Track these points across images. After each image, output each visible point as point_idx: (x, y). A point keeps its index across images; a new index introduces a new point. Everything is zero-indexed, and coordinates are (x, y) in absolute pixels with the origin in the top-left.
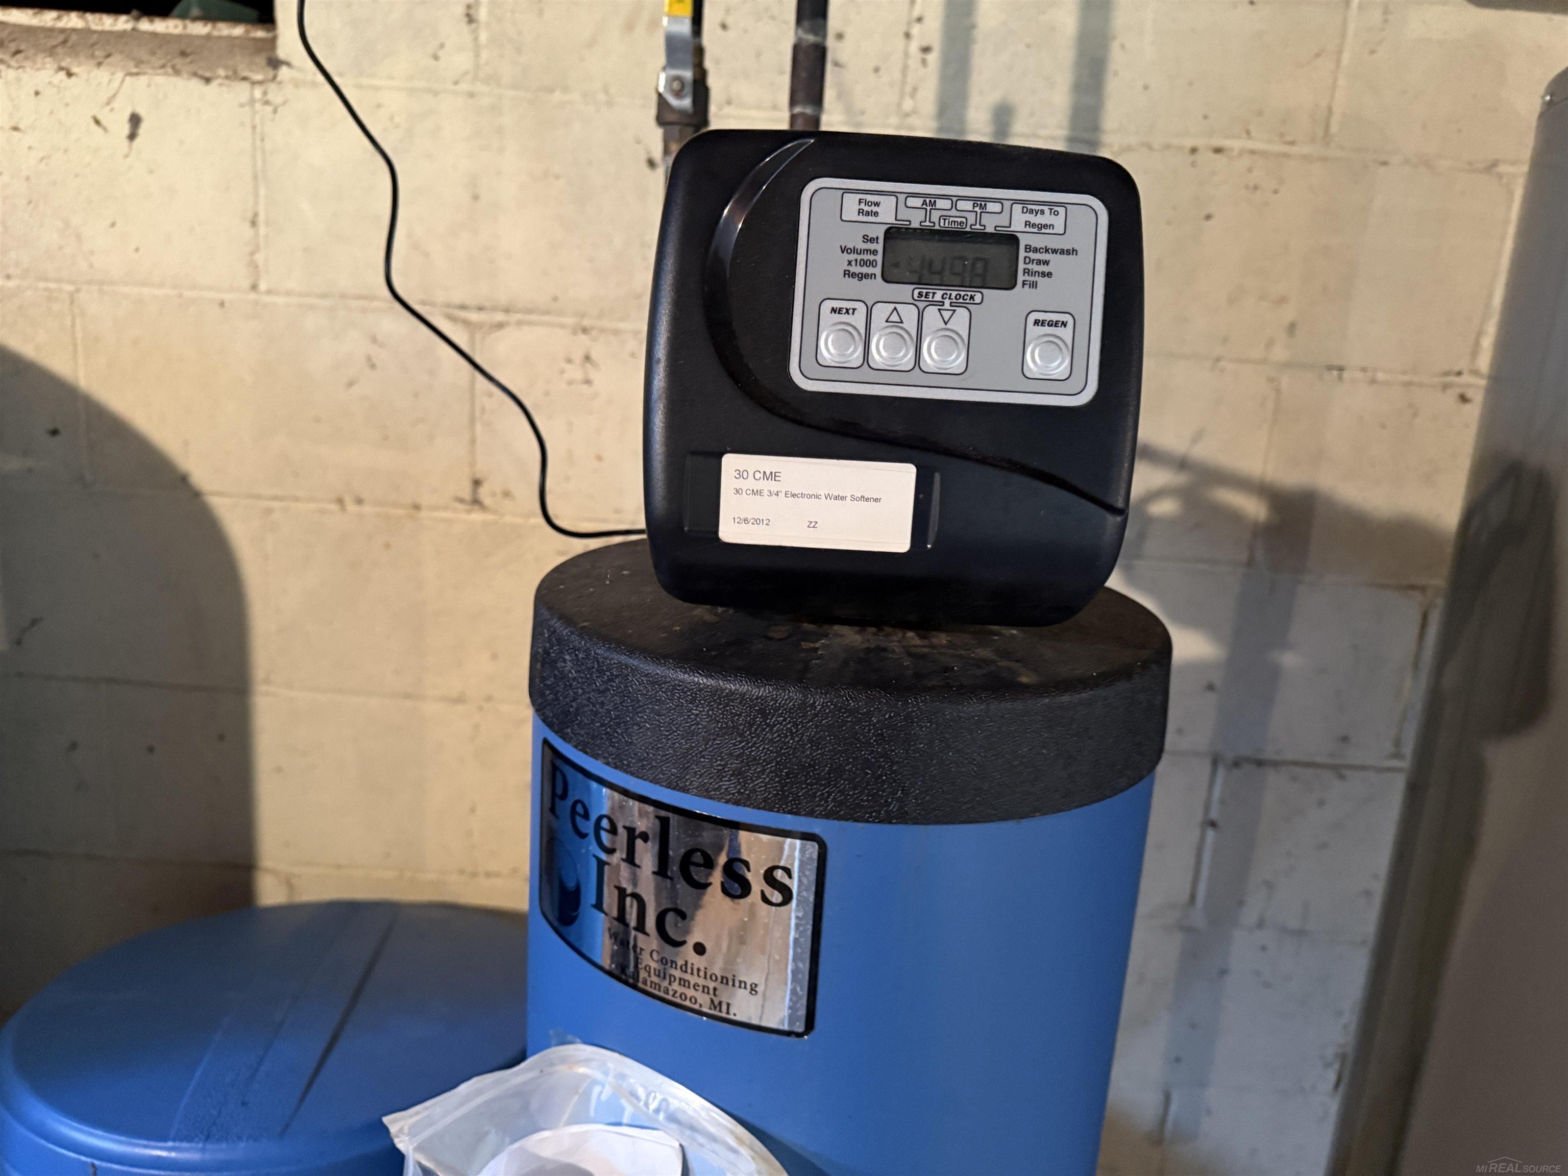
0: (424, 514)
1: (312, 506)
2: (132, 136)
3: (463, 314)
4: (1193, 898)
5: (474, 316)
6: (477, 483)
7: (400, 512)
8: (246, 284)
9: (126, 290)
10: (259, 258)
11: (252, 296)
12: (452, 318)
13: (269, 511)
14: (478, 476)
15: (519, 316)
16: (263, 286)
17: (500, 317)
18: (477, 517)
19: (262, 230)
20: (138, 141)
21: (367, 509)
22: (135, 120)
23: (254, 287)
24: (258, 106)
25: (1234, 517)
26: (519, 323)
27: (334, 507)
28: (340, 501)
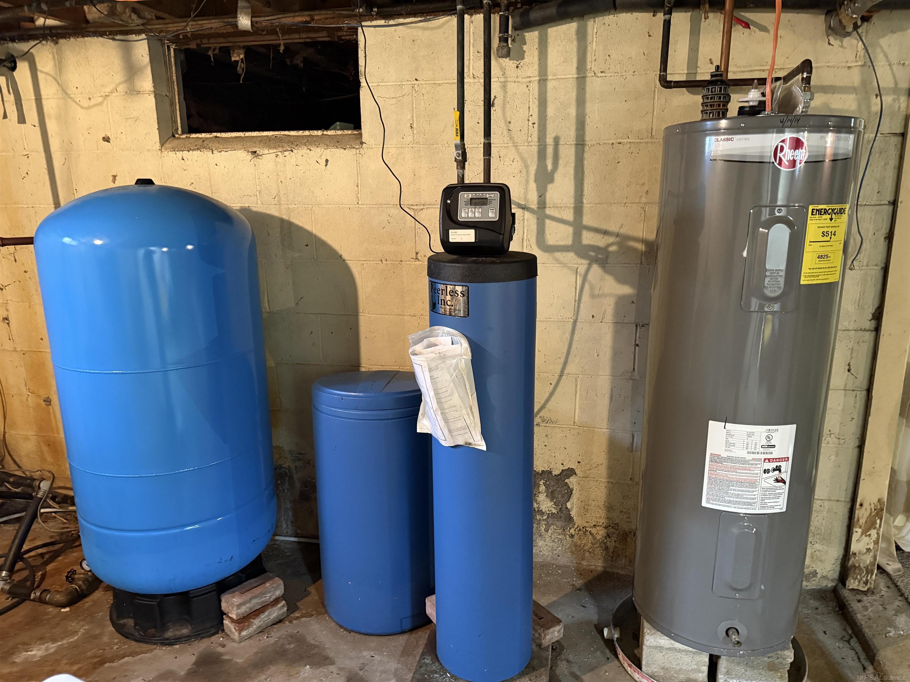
0: (403, 263)
1: (374, 262)
2: (326, 165)
3: (412, 207)
4: (634, 369)
5: (415, 207)
6: (417, 253)
7: (397, 262)
8: (356, 203)
9: (325, 206)
10: (359, 195)
11: (357, 206)
12: (410, 208)
13: (363, 264)
14: (417, 251)
15: (427, 206)
16: (360, 203)
17: (422, 207)
18: (417, 263)
19: (359, 188)
20: (328, 166)
21: (388, 262)
22: (327, 161)
23: (358, 203)
24: (358, 155)
25: (635, 250)
26: (427, 208)
27: (380, 262)
28: (381, 260)
